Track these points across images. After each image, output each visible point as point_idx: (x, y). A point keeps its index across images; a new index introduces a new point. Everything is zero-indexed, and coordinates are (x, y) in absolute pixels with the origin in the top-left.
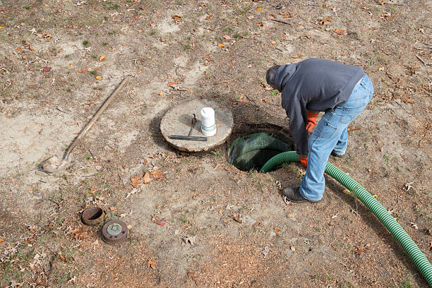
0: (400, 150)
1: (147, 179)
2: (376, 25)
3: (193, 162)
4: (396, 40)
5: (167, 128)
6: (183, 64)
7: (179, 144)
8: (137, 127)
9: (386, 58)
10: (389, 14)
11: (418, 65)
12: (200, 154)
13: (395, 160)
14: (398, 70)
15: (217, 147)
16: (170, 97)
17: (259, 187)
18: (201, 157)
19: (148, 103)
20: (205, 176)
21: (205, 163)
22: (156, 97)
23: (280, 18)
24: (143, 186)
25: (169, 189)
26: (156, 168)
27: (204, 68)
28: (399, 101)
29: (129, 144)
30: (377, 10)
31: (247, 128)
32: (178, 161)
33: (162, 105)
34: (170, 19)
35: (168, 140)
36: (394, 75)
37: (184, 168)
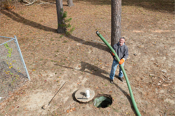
0: (141, 101)
1: (71, 110)
2: (131, 67)
3: (84, 105)
4: (137, 71)
5: (76, 96)
6: (81, 78)
7: (80, 100)
8: (69, 96)
9: (135, 75)
10: (134, 64)
11: (143, 77)
12: (86, 103)
13: (140, 104)
14: (138, 79)
15: (90, 101)
16: (77, 87)
17: (102, 112)
18: (86, 104)
19: (72, 89)
20: (87, 109)
21: (87, 105)
22: (74, 87)
23: (106, 65)
24: (70, 113)
25: (77, 113)
26: (74, 107)
27: (87, 79)
28: (139, 87)
29: (66, 100)
30: (131, 63)
31: (99, 95)
32: (80, 105)
33: (75, 89)
34: (78, 67)
35: (77, 99)
36: (137, 80)
37: (81, 107)
